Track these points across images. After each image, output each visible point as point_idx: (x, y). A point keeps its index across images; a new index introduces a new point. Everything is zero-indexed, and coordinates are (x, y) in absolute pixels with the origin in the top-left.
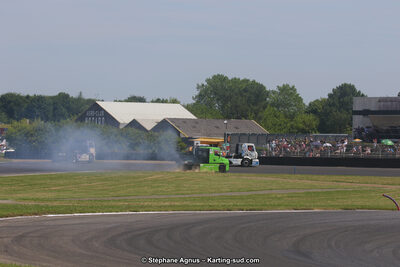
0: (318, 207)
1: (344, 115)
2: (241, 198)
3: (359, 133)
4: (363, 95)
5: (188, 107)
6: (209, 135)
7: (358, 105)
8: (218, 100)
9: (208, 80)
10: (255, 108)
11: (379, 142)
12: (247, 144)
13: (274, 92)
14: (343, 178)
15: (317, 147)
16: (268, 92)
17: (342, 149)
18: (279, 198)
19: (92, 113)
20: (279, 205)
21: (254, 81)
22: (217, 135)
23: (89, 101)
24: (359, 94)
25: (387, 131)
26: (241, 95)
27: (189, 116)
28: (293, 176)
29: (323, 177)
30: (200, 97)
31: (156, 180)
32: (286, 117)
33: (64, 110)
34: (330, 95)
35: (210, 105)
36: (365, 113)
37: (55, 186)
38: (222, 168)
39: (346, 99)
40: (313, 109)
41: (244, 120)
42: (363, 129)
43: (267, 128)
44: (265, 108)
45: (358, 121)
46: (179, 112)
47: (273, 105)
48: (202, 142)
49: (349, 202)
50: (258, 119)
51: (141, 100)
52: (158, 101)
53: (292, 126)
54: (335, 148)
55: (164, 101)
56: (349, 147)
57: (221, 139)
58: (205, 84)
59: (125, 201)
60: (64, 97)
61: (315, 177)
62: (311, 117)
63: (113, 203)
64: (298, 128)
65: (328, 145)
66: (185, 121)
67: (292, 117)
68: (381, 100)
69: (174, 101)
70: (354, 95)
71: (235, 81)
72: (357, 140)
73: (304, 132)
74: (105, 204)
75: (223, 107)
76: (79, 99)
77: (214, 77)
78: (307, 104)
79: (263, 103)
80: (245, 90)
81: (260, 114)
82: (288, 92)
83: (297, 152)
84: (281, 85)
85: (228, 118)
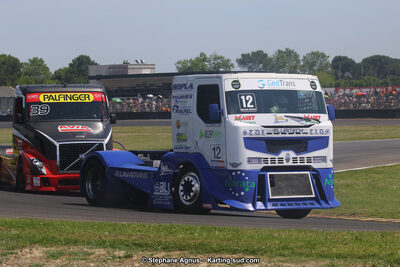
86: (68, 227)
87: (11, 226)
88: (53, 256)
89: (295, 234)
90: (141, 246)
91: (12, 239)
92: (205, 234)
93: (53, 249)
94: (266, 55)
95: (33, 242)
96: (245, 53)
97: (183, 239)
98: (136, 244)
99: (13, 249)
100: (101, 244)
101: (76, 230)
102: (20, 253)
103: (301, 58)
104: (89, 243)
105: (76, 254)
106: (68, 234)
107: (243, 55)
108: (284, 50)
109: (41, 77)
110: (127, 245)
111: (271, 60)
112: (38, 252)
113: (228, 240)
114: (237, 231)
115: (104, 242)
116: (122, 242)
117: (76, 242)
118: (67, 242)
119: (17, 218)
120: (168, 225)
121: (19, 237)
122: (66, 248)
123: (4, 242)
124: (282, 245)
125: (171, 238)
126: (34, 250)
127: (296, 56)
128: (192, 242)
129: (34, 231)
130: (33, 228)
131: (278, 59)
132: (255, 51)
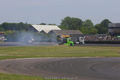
0: (98, 56)
1: (106, 29)
2: (75, 53)
3: (110, 34)
4: (111, 23)
5: (59, 26)
6: (65, 35)
7: (110, 26)
8: (68, 24)
9: (65, 18)
10: (79, 26)
11: (116, 37)
12: (81, 38)
13: (84, 22)
14: (105, 47)
15: (97, 38)
16: (83, 22)
17: (105, 39)
18: (86, 54)
19: (30, 28)
20: (86, 56)
21: (78, 19)
22: (68, 35)
23: (29, 25)
24: (110, 22)
25: (119, 33)
26: (75, 23)
27: (59, 29)
28: (90, 47)
29: (99, 47)
30: (62, 23)
31: (49, 48)
32: (88, 29)
33: (22, 27)
34: (101, 23)
35: (65, 26)
36: (112, 28)
37: (19, 50)
38: (71, 45)
39: (106, 24)
40: (96, 27)
41: (75, 30)
42: (111, 33)
43: (83, 32)
44: (82, 26)
45: (110, 30)
46: (56, 28)
47: (84, 26)
48: (63, 37)
49: (107, 55)
50: (80, 30)
51: (45, 24)
52: (50, 25)
53: (90, 32)
54: (103, 38)
55: (51, 25)
56: (107, 38)
57: (69, 36)
58: (64, 19)
59: (40, 54)
60: (21, 24)
61: (97, 47)
62: (96, 29)
63: (37, 55)
64: (92, 33)
65: (101, 37)
66: (58, 31)
67: (90, 29)
68: (117, 24)
69: (55, 25)
70: (108, 23)
71: (73, 18)
72: (110, 36)
73: (94, 34)
74: (34, 55)
75: (69, 26)
76: (26, 24)
77: (67, 17)
78: (95, 25)
79: (81, 25)
80: (76, 21)
81: (80, 28)
82: (89, 22)
83: (91, 40)
84: (87, 20)
85: (71, 29)
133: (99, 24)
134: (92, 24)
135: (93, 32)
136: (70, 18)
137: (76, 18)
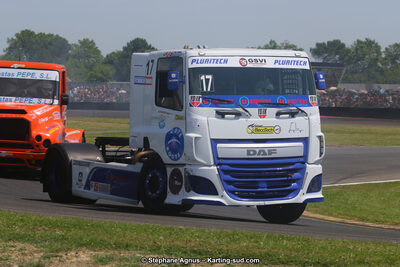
86: (118, 230)
87: (55, 226)
88: (102, 261)
89: (372, 247)
90: (200, 254)
91: (56, 240)
92: (271, 243)
93: (102, 254)
94: (343, 45)
95: (81, 245)
96: (320, 42)
97: (247, 247)
98: (194, 252)
99: (57, 251)
100: (156, 249)
101: (127, 232)
102: (65, 257)
103: (383, 50)
104: (141, 248)
105: (127, 260)
106: (119, 237)
107: (317, 45)
108: (364, 40)
109: (92, 60)
110: (185, 253)
111: (349, 51)
112: (85, 256)
113: (297, 251)
114: (307, 241)
115: (159, 248)
116: (179, 249)
117: (127, 247)
118: (118, 246)
119: (62, 217)
120: (230, 232)
121: (64, 238)
122: (116, 252)
123: (47, 243)
124: (357, 259)
125: (234, 246)
126: (81, 253)
127: (378, 48)
128: (257, 252)
129: (81, 233)
130: (80, 228)
131: (357, 50)
132: (331, 40)
133: (119, 52)
134: (97, 52)
135: (100, 75)
136: (33, 33)
137: (51, 35)
